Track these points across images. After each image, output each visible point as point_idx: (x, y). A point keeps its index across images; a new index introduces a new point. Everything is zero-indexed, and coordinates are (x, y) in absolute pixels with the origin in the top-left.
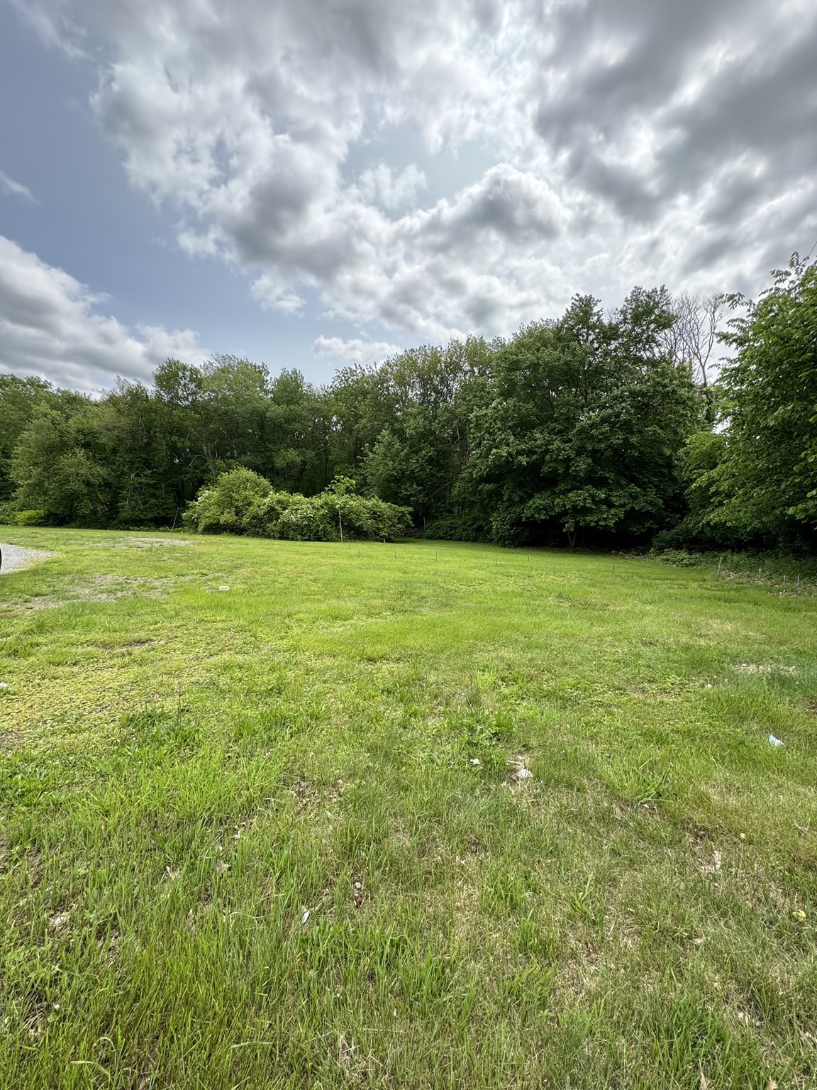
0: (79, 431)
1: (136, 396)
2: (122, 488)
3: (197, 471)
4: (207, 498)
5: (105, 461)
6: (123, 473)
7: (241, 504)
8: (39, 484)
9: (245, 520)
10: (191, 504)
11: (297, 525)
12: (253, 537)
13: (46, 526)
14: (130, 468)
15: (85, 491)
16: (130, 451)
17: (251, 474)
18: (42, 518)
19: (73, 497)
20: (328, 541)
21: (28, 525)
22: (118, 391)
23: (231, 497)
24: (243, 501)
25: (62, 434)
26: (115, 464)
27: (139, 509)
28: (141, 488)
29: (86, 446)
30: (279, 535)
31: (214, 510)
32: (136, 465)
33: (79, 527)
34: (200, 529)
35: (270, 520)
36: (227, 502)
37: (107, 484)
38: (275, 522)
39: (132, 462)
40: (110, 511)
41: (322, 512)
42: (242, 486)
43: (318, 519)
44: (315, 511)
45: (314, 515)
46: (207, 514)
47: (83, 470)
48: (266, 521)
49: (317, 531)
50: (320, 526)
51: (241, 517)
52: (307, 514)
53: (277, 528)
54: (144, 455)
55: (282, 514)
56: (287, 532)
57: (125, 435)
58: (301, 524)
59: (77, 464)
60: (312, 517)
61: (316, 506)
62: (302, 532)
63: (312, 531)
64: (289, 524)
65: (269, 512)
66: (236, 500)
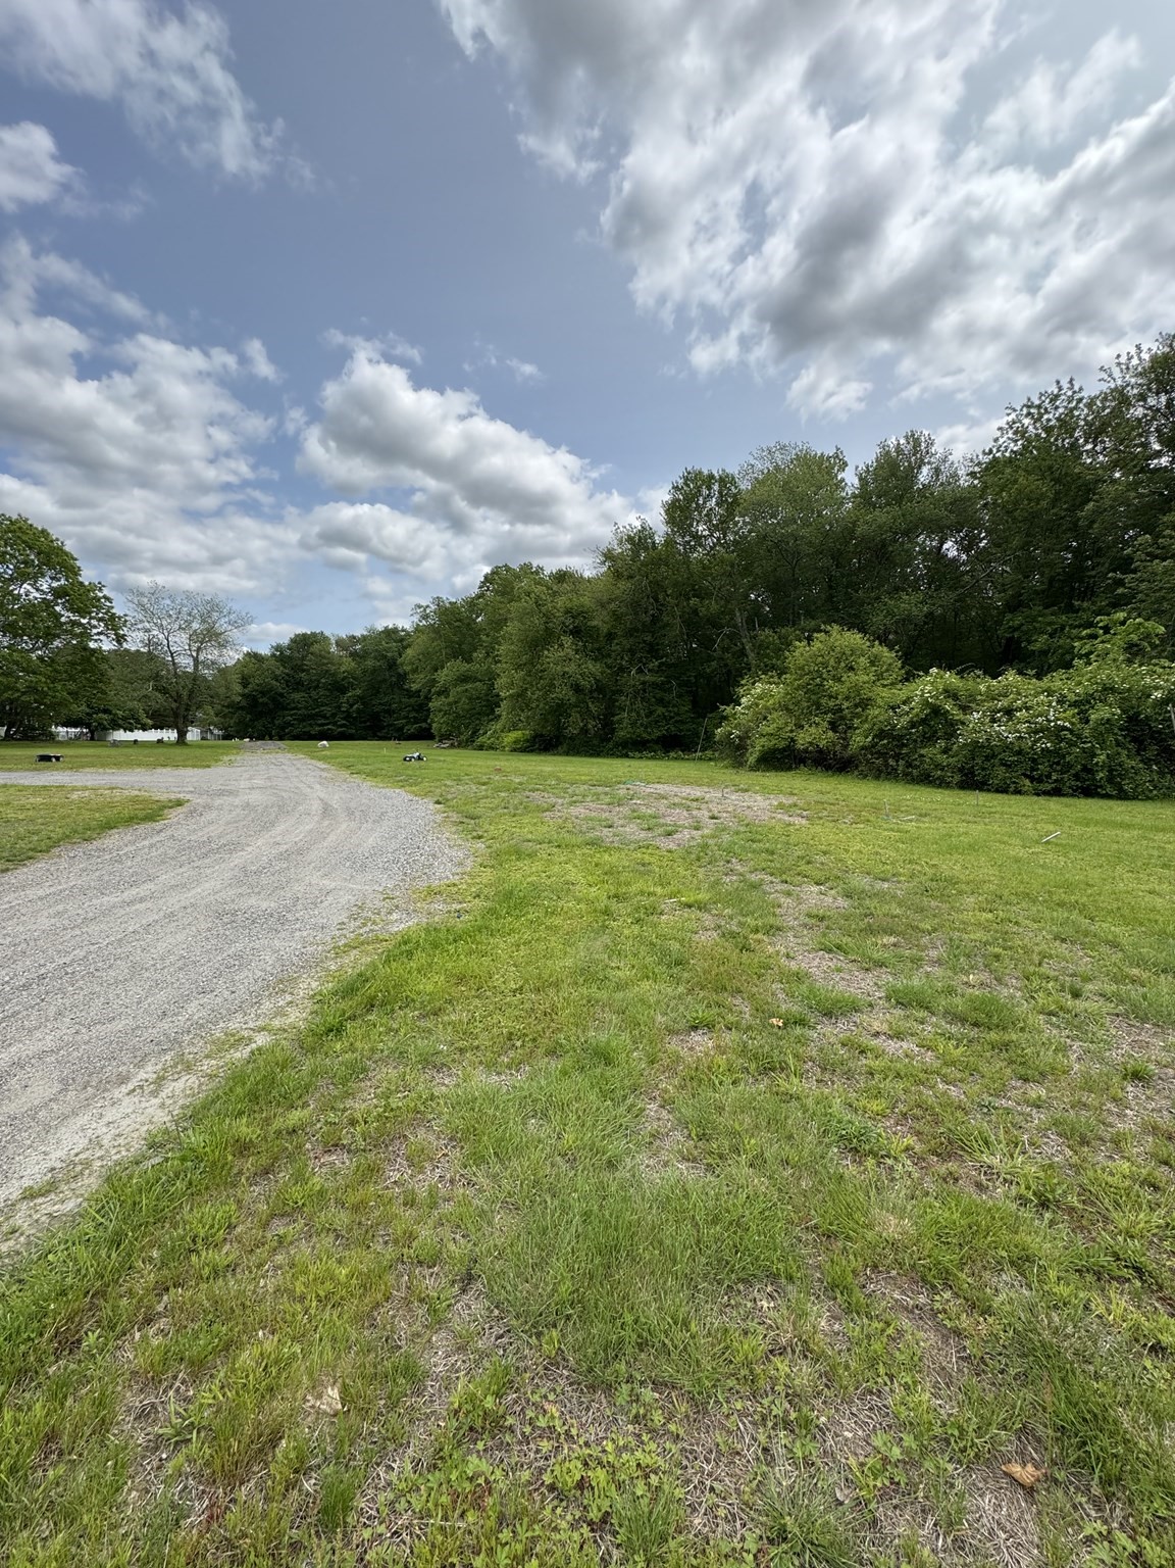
0: (568, 612)
1: (640, 541)
2: (620, 692)
3: (727, 655)
4: (760, 697)
5: (600, 655)
6: (622, 669)
7: (844, 704)
8: (521, 695)
9: (858, 740)
10: (728, 710)
11: (1019, 752)
12: (877, 778)
13: (532, 751)
14: (630, 662)
15: (573, 700)
16: (630, 633)
17: (855, 638)
18: (527, 741)
19: (560, 710)
20: (1123, 796)
21: (514, 750)
23: (817, 691)
24: (847, 698)
25: (548, 616)
26: (609, 656)
27: (642, 725)
28: (644, 691)
29: (576, 632)
30: (957, 778)
31: (778, 720)
32: (638, 655)
33: (567, 754)
34: (752, 759)
35: (929, 739)
36: (812, 700)
37: (600, 688)
38: (942, 743)
39: (632, 651)
40: (604, 727)
41: (1100, 713)
42: (843, 664)
43: (1087, 733)
44: (1069, 713)
45: (1072, 724)
46: (764, 728)
47: (571, 668)
48: (915, 741)
49: (1085, 769)
50: (1094, 755)
51: (845, 732)
52: (1049, 721)
53: (951, 760)
54: (649, 638)
55: (963, 723)
56: (984, 769)
57: (624, 610)
58: (1031, 748)
59: (564, 659)
60: (1064, 728)
61: (1072, 697)
62: (1033, 769)
63: (1069, 766)
64: (989, 747)
65: (923, 721)
66: (831, 697)
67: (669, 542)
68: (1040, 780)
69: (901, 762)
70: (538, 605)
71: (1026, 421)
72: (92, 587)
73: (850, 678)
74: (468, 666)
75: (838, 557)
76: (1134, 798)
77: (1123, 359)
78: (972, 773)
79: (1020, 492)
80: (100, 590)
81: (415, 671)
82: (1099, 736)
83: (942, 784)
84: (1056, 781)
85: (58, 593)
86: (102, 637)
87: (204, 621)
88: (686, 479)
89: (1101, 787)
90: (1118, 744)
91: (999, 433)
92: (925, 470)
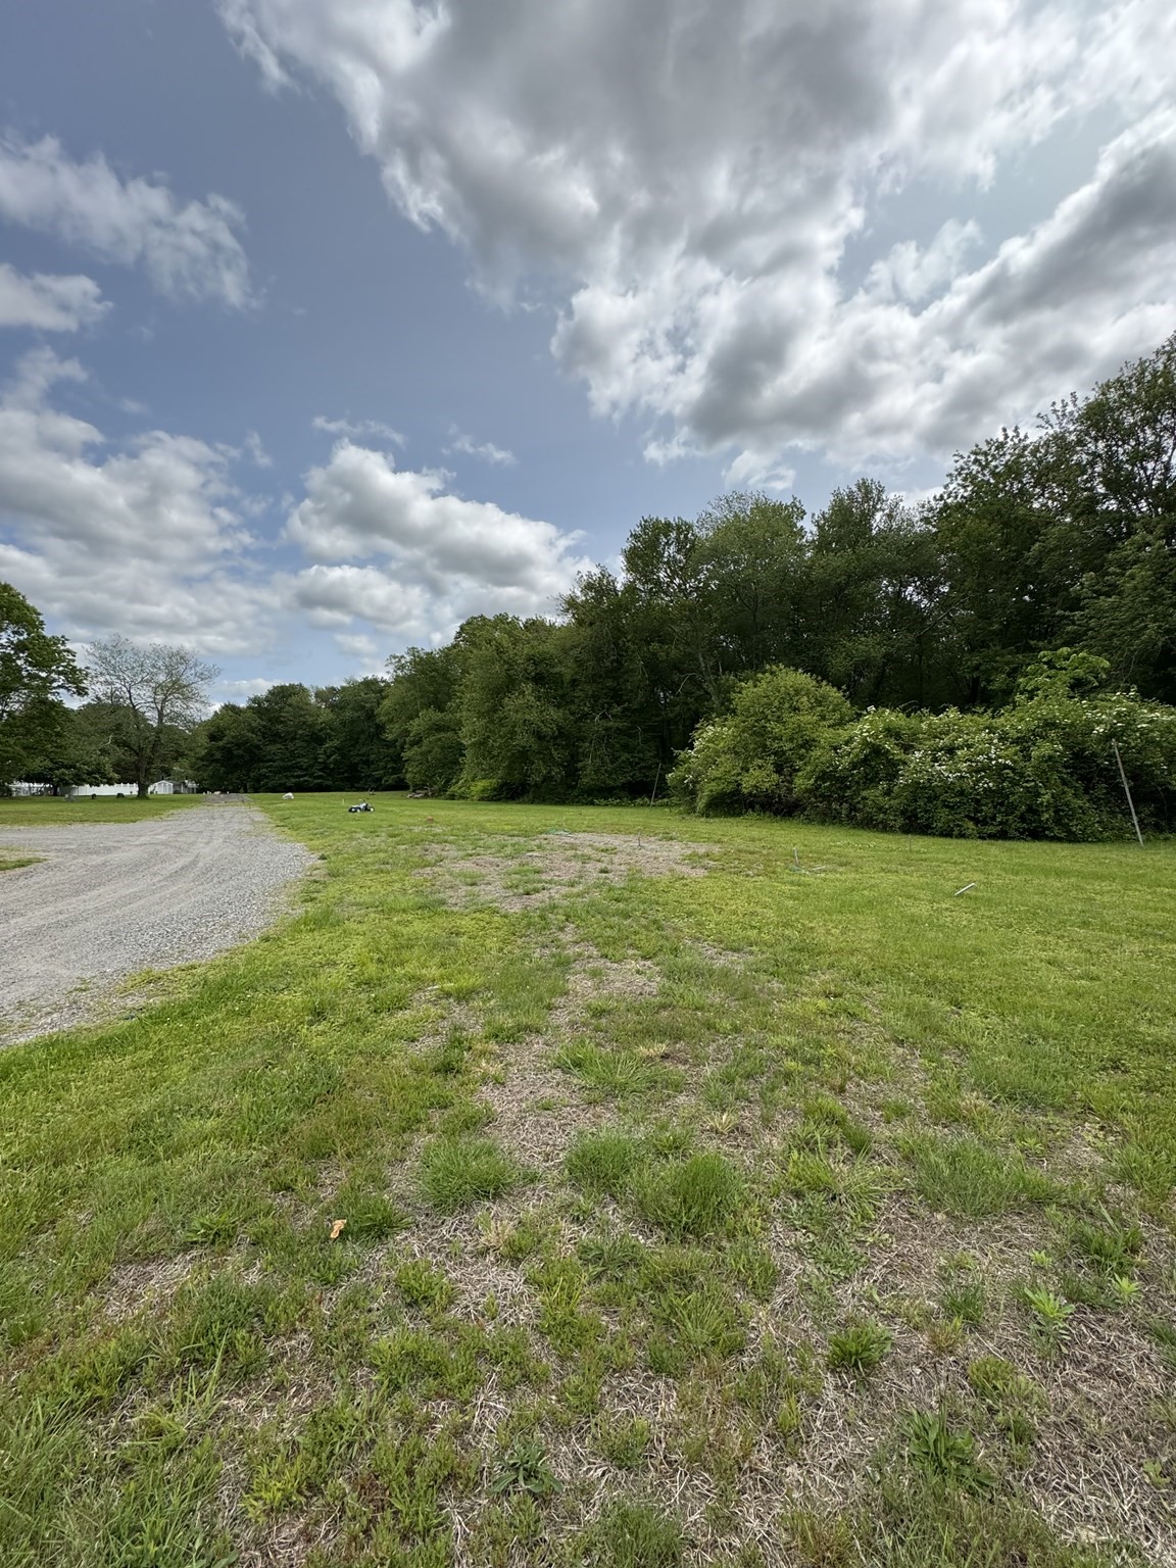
0: (530, 658)
1: (599, 588)
2: (583, 739)
3: (689, 700)
4: (710, 741)
5: (562, 701)
6: (585, 716)
7: (788, 746)
8: (482, 743)
9: (802, 782)
10: (682, 754)
11: (962, 793)
12: (823, 823)
13: (499, 800)
14: (593, 708)
15: (535, 747)
16: (594, 679)
17: (802, 679)
18: (495, 789)
19: (523, 756)
21: (482, 799)
22: (579, 594)
23: (762, 733)
24: (791, 740)
25: (510, 663)
26: (573, 702)
27: (606, 771)
28: (609, 737)
29: (538, 679)
30: (900, 821)
31: (727, 763)
32: (601, 701)
33: (533, 802)
34: (701, 804)
35: (871, 780)
36: (757, 743)
37: (562, 733)
38: (883, 785)
39: (595, 697)
40: (568, 776)
41: (1042, 749)
42: (787, 705)
43: (1029, 771)
44: (1012, 750)
45: (1014, 762)
46: (713, 772)
47: (533, 716)
48: (858, 783)
49: (1030, 809)
50: (1039, 795)
51: (790, 775)
52: (990, 759)
53: (892, 802)
54: (609, 683)
55: (905, 763)
56: (926, 811)
57: (584, 656)
58: (973, 788)
59: (526, 707)
60: (1006, 767)
61: (1013, 734)
62: (977, 811)
63: (1013, 807)
64: (932, 789)
65: (865, 761)
66: (775, 738)
67: (630, 589)
68: (984, 823)
69: (845, 805)
70: (499, 653)
71: (975, 468)
72: (56, 641)
73: (793, 720)
74: (440, 715)
75: (798, 602)
76: (1085, 840)
77: (1059, 407)
78: (915, 816)
79: (968, 535)
80: (63, 643)
81: (391, 721)
82: (1041, 774)
83: (885, 828)
84: (1001, 823)
85: (20, 647)
86: (61, 690)
87: (170, 674)
88: (644, 528)
89: (1048, 829)
90: (1064, 782)
91: (948, 480)
92: (878, 516)
